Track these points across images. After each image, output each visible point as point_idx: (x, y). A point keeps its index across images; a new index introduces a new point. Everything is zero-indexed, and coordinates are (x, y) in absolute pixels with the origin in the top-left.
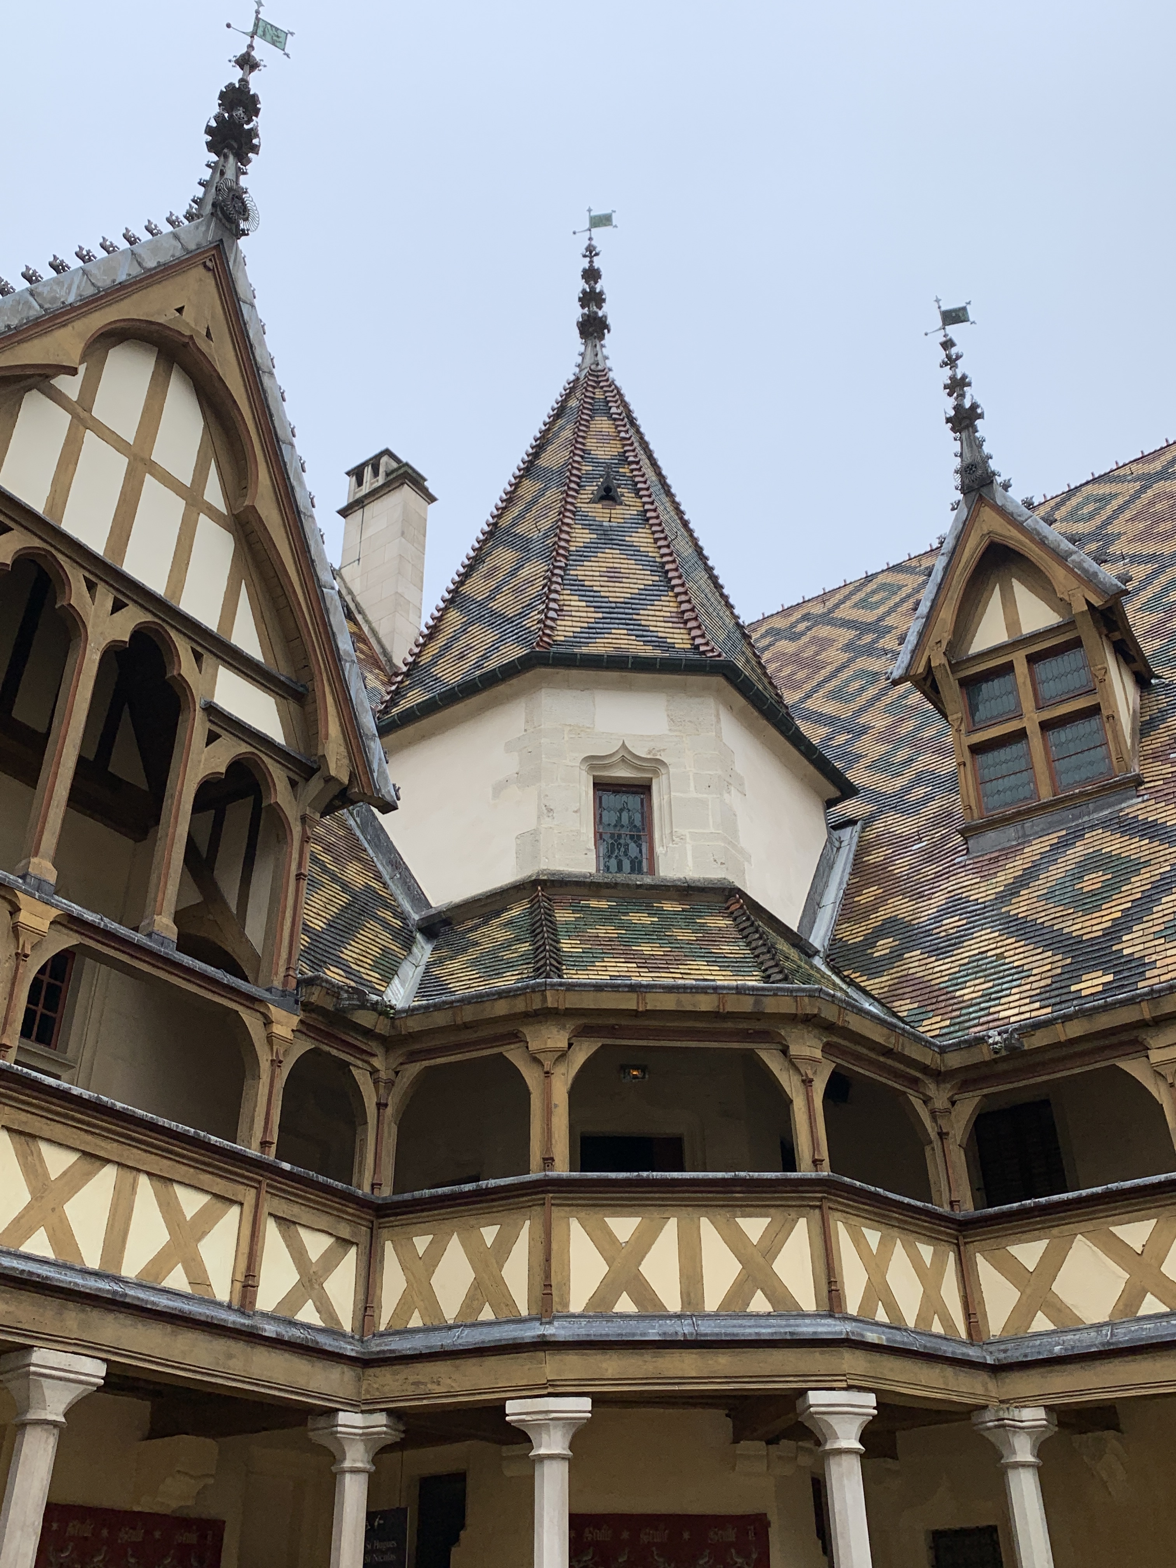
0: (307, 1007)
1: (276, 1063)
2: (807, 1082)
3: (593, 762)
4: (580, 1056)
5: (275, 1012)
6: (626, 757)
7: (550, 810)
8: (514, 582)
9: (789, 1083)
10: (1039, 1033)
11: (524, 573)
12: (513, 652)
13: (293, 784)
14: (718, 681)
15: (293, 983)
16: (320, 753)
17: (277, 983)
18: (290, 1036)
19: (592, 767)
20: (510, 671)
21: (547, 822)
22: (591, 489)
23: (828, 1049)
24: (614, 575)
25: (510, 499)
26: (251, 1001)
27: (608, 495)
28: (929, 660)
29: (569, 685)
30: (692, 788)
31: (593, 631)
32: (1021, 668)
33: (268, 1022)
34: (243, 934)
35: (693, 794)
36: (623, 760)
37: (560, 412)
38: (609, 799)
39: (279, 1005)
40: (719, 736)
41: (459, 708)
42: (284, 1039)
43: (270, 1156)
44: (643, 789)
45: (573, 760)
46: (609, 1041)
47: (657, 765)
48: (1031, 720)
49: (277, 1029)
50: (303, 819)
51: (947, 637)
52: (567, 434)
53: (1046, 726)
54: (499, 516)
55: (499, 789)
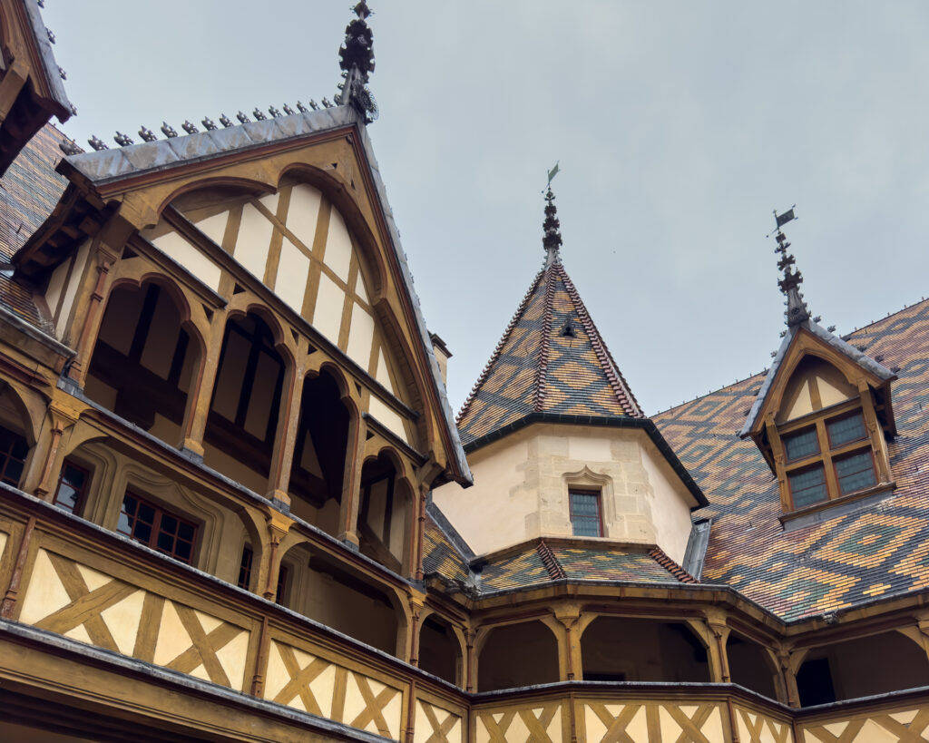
0: (430, 590)
1: (415, 619)
2: (718, 637)
3: (568, 476)
4: (587, 620)
5: (414, 592)
6: (588, 474)
7: (545, 501)
8: (514, 381)
9: (707, 638)
10: (849, 614)
11: (521, 375)
12: (517, 416)
13: (414, 468)
14: (641, 432)
15: (421, 577)
16: (430, 449)
17: (413, 576)
18: (422, 605)
19: (567, 479)
20: (518, 426)
21: (543, 508)
22: (558, 329)
23: (728, 620)
24: (575, 375)
25: (507, 339)
26: (401, 584)
27: (568, 333)
28: (765, 424)
29: (553, 433)
30: (626, 492)
31: (565, 405)
32: (821, 427)
33: (410, 596)
34: (389, 552)
35: (627, 494)
36: (586, 475)
37: (535, 289)
38: (577, 498)
39: (415, 587)
40: (641, 463)
41: (487, 449)
42: (418, 606)
43: (416, 668)
44: (596, 493)
45: (557, 474)
46: (601, 614)
47: (605, 478)
48: (826, 456)
49: (415, 600)
50: (421, 488)
51: (776, 410)
52: (541, 301)
53: (835, 459)
54: (501, 349)
55: (513, 492)
